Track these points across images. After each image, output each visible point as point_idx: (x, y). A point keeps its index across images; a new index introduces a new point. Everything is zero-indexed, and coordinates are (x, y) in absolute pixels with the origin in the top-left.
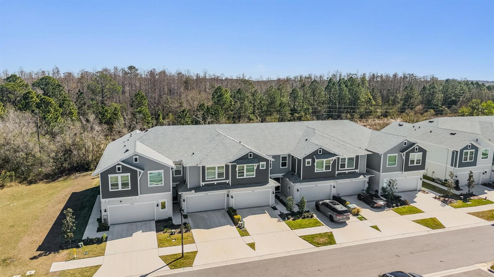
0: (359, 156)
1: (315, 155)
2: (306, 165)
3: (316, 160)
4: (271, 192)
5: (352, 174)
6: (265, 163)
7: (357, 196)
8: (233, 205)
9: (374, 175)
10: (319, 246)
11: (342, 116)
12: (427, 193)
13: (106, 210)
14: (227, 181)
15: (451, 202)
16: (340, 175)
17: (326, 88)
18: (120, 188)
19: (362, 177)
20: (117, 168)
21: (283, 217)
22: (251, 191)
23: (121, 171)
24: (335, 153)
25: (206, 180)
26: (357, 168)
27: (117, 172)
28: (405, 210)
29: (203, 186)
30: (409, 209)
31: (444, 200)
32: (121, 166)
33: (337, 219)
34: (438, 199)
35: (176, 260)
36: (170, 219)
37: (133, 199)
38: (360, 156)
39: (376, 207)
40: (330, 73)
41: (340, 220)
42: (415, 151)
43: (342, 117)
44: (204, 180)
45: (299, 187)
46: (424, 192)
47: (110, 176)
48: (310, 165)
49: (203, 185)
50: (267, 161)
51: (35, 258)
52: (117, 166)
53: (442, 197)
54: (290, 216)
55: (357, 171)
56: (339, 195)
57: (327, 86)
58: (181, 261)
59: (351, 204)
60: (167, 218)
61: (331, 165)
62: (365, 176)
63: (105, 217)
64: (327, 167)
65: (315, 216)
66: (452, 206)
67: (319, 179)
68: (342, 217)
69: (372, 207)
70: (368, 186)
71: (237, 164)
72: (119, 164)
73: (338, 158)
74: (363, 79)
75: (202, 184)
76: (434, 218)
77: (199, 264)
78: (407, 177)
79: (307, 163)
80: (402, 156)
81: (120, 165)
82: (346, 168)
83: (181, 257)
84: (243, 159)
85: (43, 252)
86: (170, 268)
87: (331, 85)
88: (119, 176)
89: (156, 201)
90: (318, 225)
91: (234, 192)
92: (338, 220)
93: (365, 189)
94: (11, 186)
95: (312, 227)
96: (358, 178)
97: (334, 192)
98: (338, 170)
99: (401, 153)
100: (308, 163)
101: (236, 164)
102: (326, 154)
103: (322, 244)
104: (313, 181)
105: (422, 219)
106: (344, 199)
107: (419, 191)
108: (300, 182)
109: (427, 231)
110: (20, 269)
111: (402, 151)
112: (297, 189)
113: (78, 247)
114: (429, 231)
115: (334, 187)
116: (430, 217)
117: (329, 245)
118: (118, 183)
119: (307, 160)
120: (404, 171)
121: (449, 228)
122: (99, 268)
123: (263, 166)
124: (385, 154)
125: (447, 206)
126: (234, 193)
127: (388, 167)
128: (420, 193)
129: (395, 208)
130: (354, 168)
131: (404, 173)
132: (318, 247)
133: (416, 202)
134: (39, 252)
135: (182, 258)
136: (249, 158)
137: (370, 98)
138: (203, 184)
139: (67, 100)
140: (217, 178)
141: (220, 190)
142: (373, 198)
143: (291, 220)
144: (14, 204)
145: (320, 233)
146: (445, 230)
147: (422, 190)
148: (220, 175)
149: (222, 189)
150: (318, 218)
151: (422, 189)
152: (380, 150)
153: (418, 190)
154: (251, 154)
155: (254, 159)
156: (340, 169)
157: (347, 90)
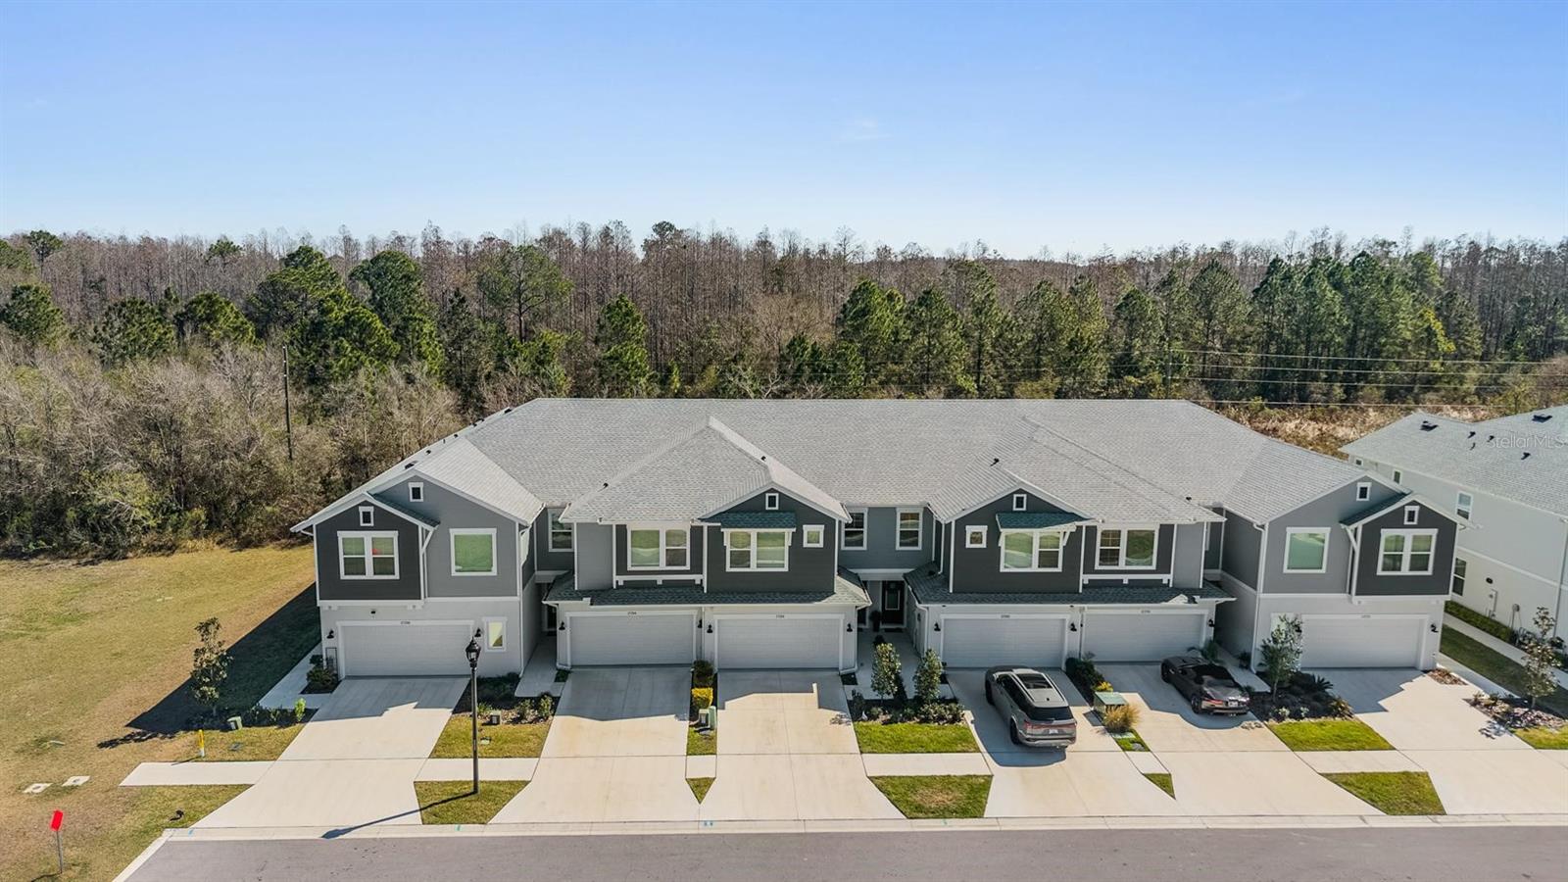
0: (1173, 525)
1: (1002, 512)
2: (968, 545)
3: (1004, 532)
4: (842, 627)
5: (1144, 588)
6: (820, 528)
7: (1160, 667)
8: (713, 653)
9: (1234, 599)
10: (921, 815)
11: (1312, 389)
12: (1456, 681)
13: (332, 632)
14: (697, 578)
15: (1533, 724)
16: (1100, 587)
17: (1256, 291)
18: (370, 574)
19: (1180, 600)
20: (361, 514)
21: (859, 709)
22: (774, 617)
23: (372, 524)
24: (1077, 513)
25: (630, 568)
26: (1164, 566)
27: (362, 524)
28: (1318, 732)
29: (618, 587)
30: (1337, 732)
31: (1507, 713)
32: (372, 508)
33: (1028, 736)
34: (1487, 706)
35: (449, 800)
36: (513, 679)
37: (405, 607)
38: (1178, 525)
39: (1208, 712)
40: (1296, 240)
41: (1036, 740)
42: (1406, 523)
43: (1312, 393)
44: (622, 569)
45: (943, 617)
46: (1444, 676)
47: (342, 535)
48: (984, 545)
49: (621, 583)
50: (828, 522)
51: (113, 743)
52: (362, 509)
53: (1505, 701)
54: (879, 709)
55: (1165, 578)
56: (1093, 655)
57: (1262, 284)
58: (465, 803)
59: (1114, 691)
60: (505, 674)
61: (1061, 550)
62: (1192, 600)
63: (331, 653)
64: (1047, 558)
65: (968, 716)
66: (1528, 740)
67: (1017, 595)
68: (1041, 731)
69: (1197, 710)
70: (1212, 635)
71: (724, 527)
72: (366, 503)
73: (1091, 530)
74: (1421, 262)
75: (617, 582)
76: (1418, 774)
77: (510, 820)
78: (1373, 617)
79: (971, 538)
80: (1350, 541)
81: (371, 504)
82: (1122, 565)
83: (471, 794)
84: (745, 512)
85: (139, 730)
86: (423, 820)
87: (1276, 280)
88: (368, 536)
89: (472, 621)
90: (959, 748)
91: (718, 613)
92: (1028, 740)
93: (1202, 646)
94: (195, 550)
95: (935, 752)
96: (1164, 604)
97: (1072, 644)
98: (1089, 569)
99: (1343, 526)
100: (976, 539)
101: (719, 524)
102: (1042, 512)
103: (933, 813)
104: (989, 601)
105: (1366, 771)
106: (1100, 672)
107: (1426, 672)
108: (946, 599)
109: (1361, 817)
110: (59, 769)
111: (1349, 520)
112: (937, 625)
113: (226, 728)
114: (1366, 818)
115: (1073, 629)
116: (1402, 770)
117: (956, 817)
118: (364, 559)
119: (970, 529)
120: (1357, 594)
121: (1458, 819)
122: (240, 792)
123: (813, 538)
124: (1279, 526)
125: (1506, 736)
126: (717, 617)
127: (1289, 574)
128: (1425, 681)
129: (1288, 720)
130: (1153, 567)
131: (1356, 599)
132: (911, 818)
133: (1386, 711)
134: (131, 730)
135: (473, 797)
136: (767, 508)
137: (1429, 329)
138: (621, 579)
139: (416, 319)
140: (663, 566)
141: (668, 602)
142: (1204, 677)
143: (878, 722)
144: (166, 598)
145: (946, 774)
146: (1437, 822)
147: (1439, 670)
148: (674, 558)
149: (675, 602)
150: (976, 729)
151: (1439, 666)
152: (1258, 513)
153: (1422, 666)
154: (775, 497)
155: (784, 512)
156: (1097, 567)
157: (1339, 298)
